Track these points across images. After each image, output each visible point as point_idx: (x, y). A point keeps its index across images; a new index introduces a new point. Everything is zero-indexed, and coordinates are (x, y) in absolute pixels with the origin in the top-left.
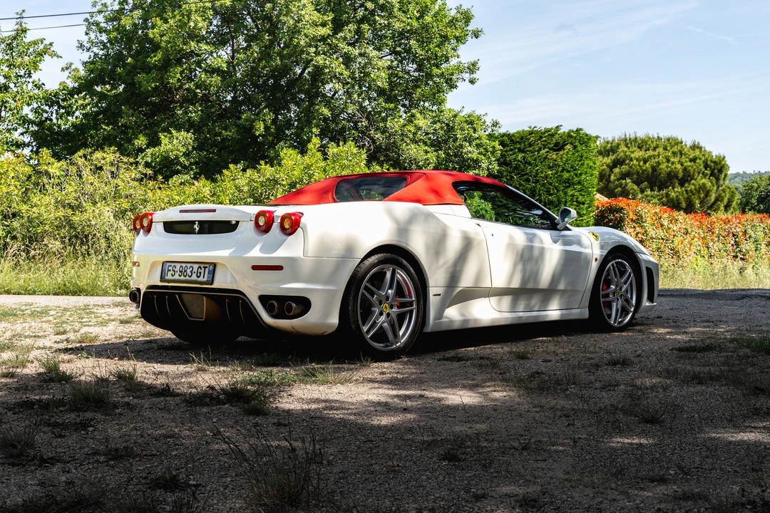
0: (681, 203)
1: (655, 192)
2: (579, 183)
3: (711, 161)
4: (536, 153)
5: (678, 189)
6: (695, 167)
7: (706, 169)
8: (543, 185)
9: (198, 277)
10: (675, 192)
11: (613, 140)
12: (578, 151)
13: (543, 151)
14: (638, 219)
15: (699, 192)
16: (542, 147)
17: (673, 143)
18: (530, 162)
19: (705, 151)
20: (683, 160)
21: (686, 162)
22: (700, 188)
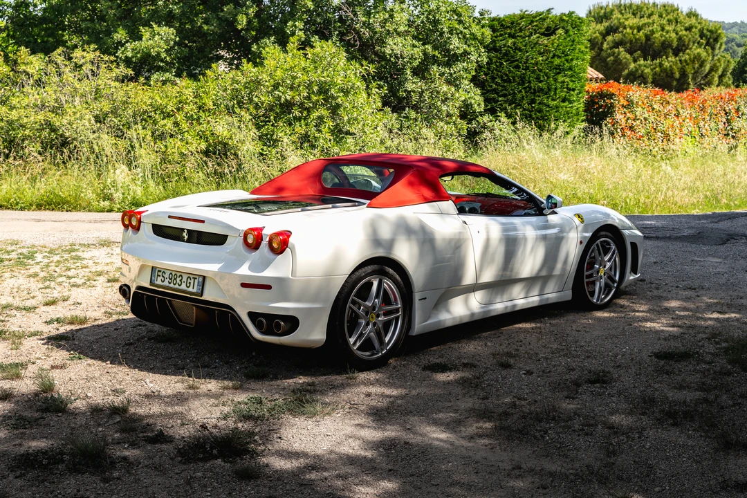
0: (675, 73)
1: (649, 62)
2: (570, 69)
3: (708, 30)
4: (527, 38)
5: (672, 59)
6: (690, 36)
7: (702, 39)
8: (534, 72)
9: (188, 287)
10: (669, 62)
11: (607, 6)
12: (569, 36)
13: (534, 37)
14: (629, 105)
15: (693, 62)
16: (534, 32)
17: (669, 11)
18: (520, 48)
19: (702, 19)
20: (679, 29)
21: (682, 30)
22: (695, 58)
